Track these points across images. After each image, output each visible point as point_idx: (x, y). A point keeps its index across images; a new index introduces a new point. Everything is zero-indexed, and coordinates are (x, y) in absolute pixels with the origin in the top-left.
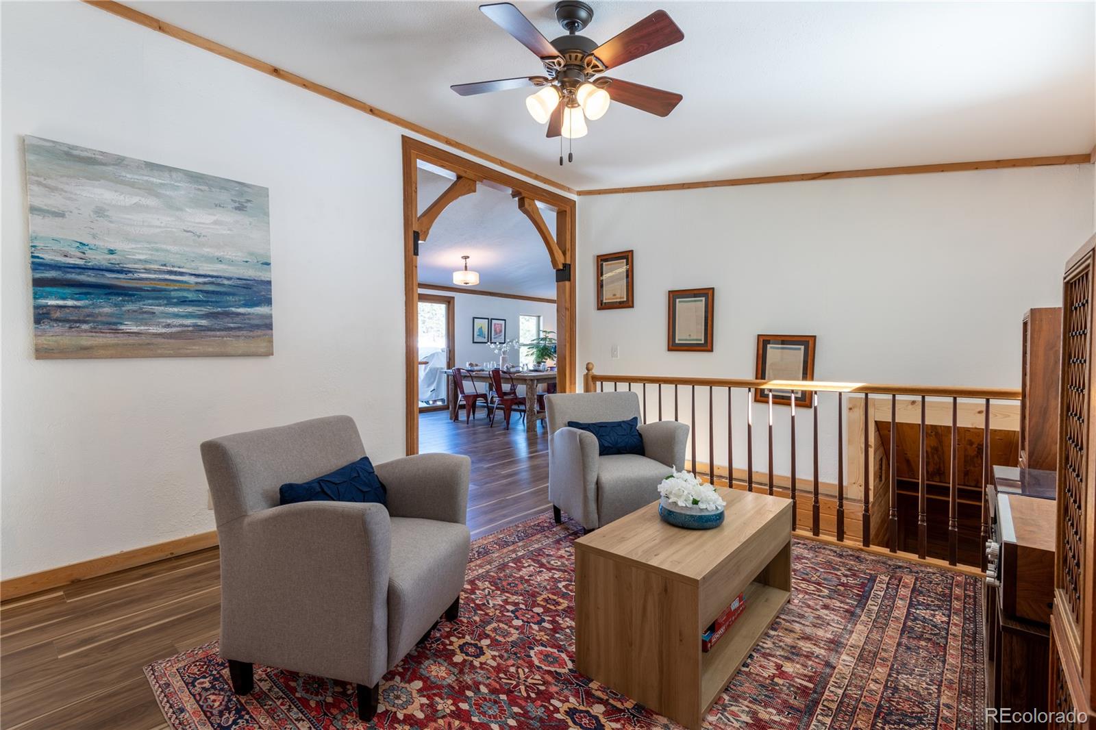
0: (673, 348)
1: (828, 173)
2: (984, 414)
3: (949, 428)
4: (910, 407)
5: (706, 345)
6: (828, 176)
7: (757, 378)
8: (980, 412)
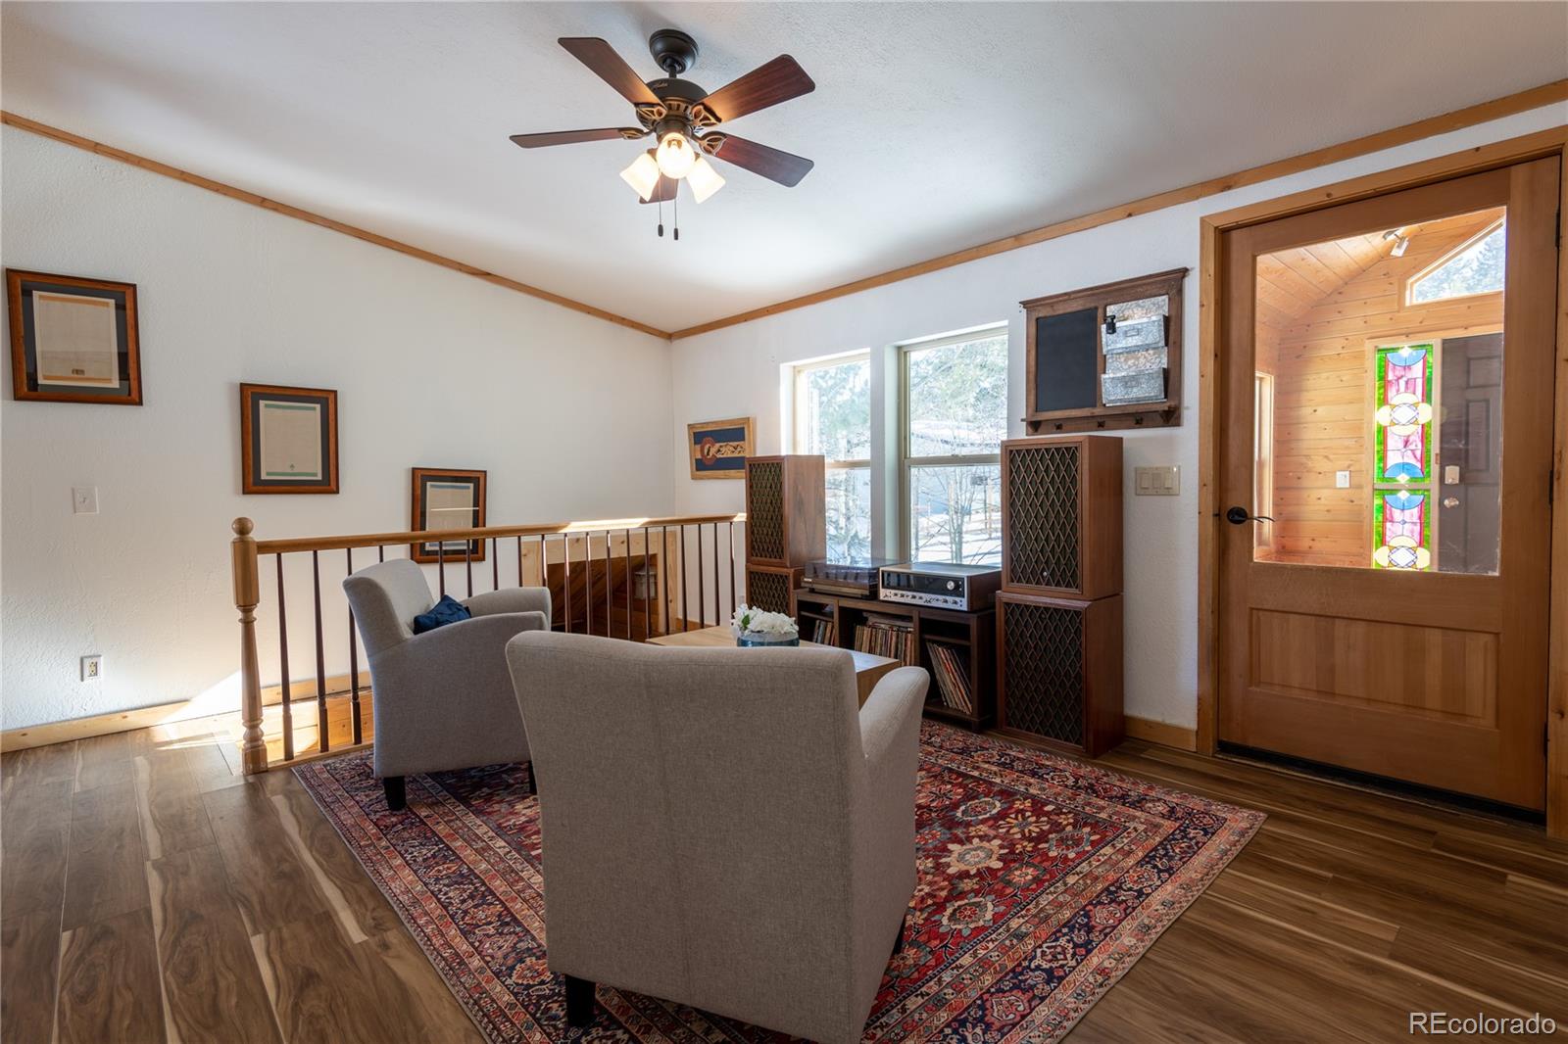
0: (255, 488)
1: (489, 274)
2: (626, 544)
3: (605, 560)
4: (576, 545)
5: (327, 483)
6: (489, 277)
7: (413, 530)
8: (623, 542)
